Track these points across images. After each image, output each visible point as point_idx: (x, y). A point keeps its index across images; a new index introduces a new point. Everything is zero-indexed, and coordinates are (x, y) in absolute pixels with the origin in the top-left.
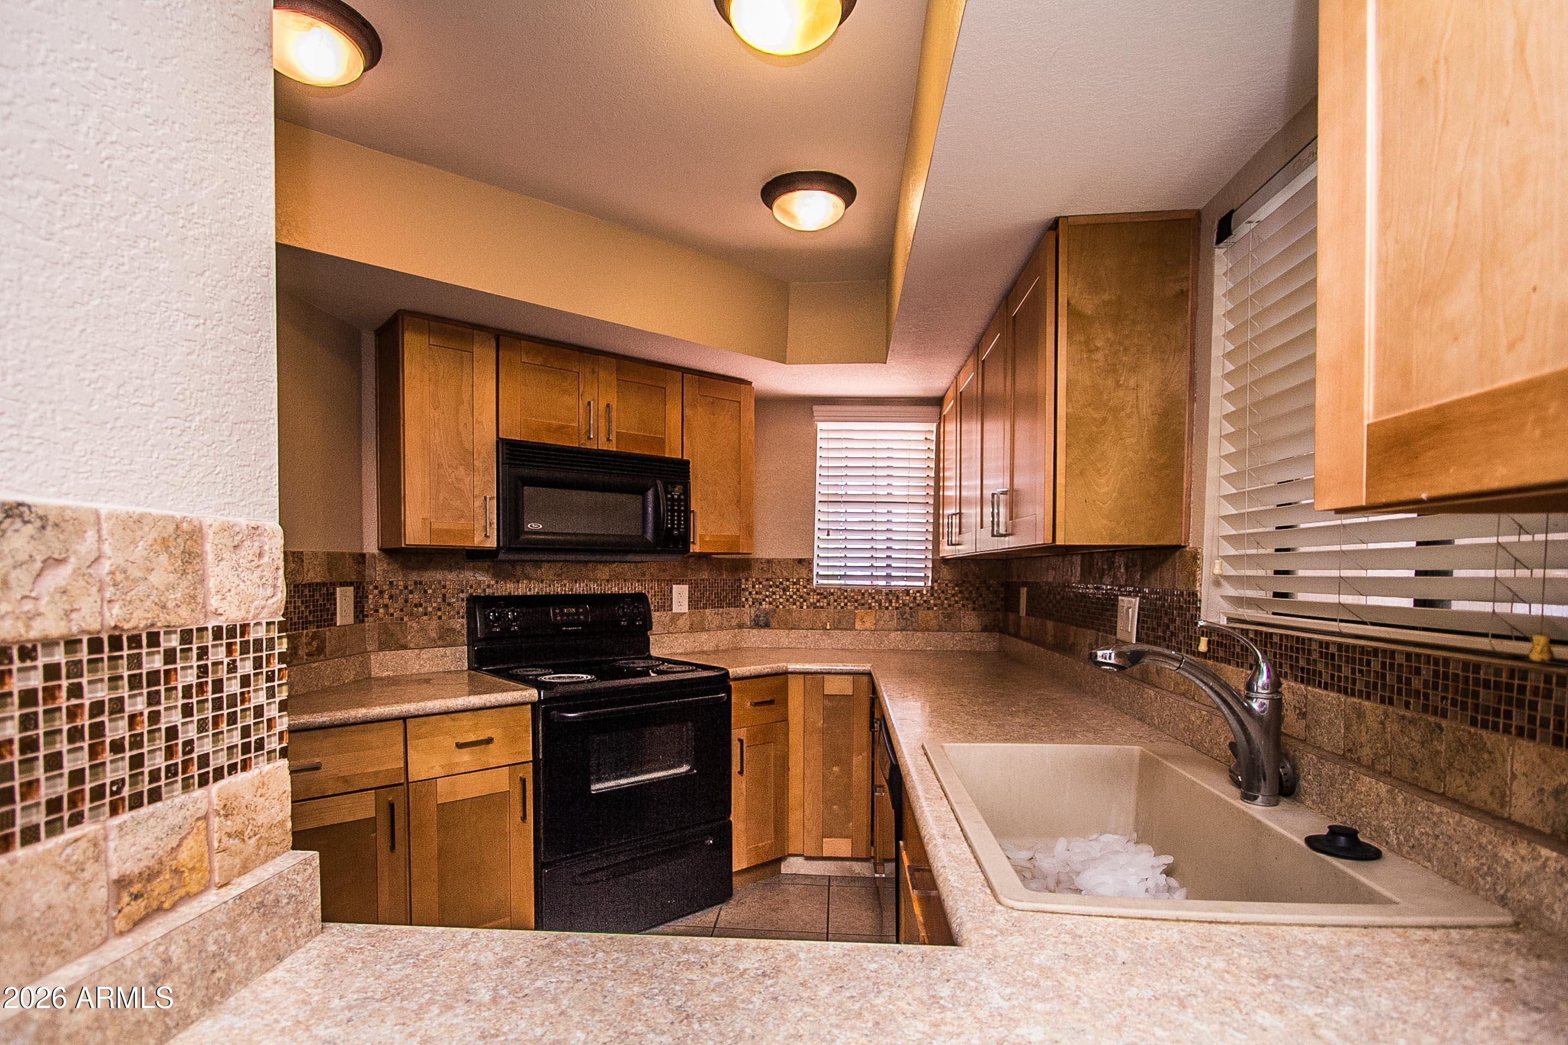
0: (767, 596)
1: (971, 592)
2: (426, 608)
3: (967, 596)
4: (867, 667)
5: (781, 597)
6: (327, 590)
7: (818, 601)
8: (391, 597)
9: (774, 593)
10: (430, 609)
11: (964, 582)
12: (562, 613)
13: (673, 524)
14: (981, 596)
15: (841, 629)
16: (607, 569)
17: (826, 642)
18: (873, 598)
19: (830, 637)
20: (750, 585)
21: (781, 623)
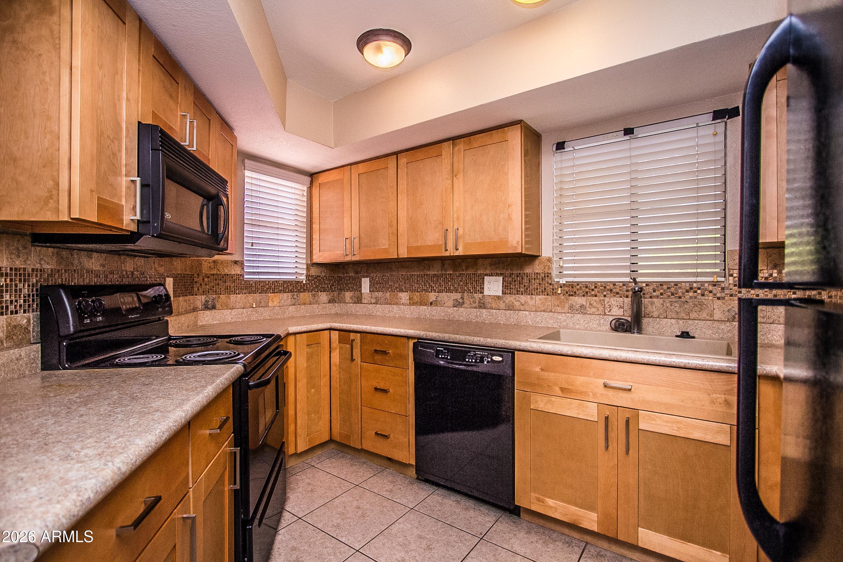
0: (213, 287)
9: (218, 284)
11: (319, 276)
15: (261, 307)
17: (254, 316)
19: (257, 312)
20: (201, 278)
21: (223, 305)
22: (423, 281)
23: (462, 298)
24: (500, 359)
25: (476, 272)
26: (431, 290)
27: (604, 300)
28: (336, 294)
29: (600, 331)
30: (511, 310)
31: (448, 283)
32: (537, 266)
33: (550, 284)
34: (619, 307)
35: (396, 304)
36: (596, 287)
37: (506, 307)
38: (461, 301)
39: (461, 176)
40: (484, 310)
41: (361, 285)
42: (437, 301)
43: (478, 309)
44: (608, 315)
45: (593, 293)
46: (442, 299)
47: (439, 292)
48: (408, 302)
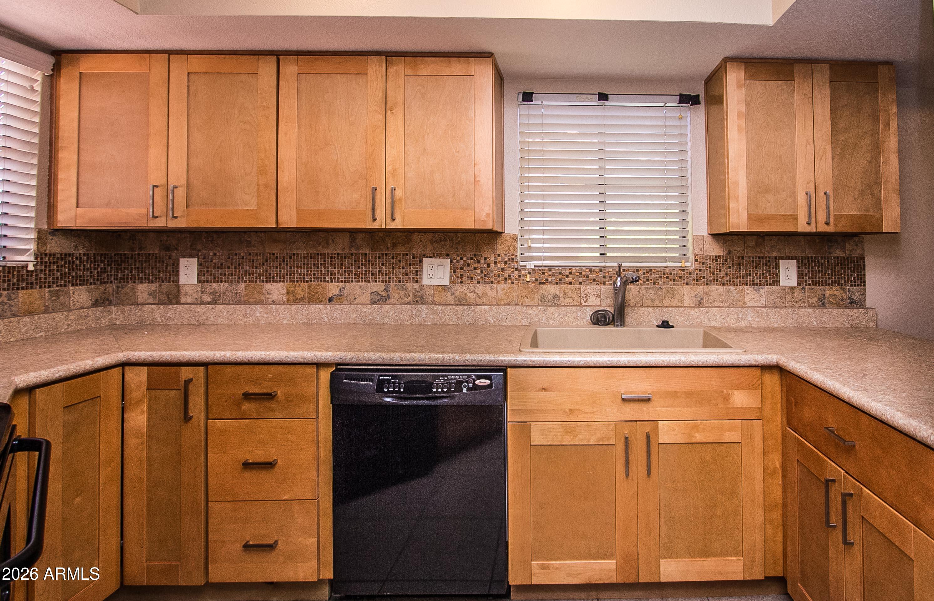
22: (314, 264)
23: (386, 289)
24: (488, 382)
25: (410, 251)
26: (331, 278)
27: (580, 288)
28: (111, 288)
29: (577, 326)
30: (464, 305)
31: (362, 268)
32: (499, 246)
33: (516, 269)
34: (596, 295)
35: (260, 302)
36: (570, 273)
37: (455, 301)
38: (384, 294)
39: (399, 111)
40: (424, 307)
41: (178, 271)
42: (341, 295)
43: (413, 306)
44: (585, 306)
45: (567, 279)
46: (351, 291)
47: (345, 282)
48: (285, 298)
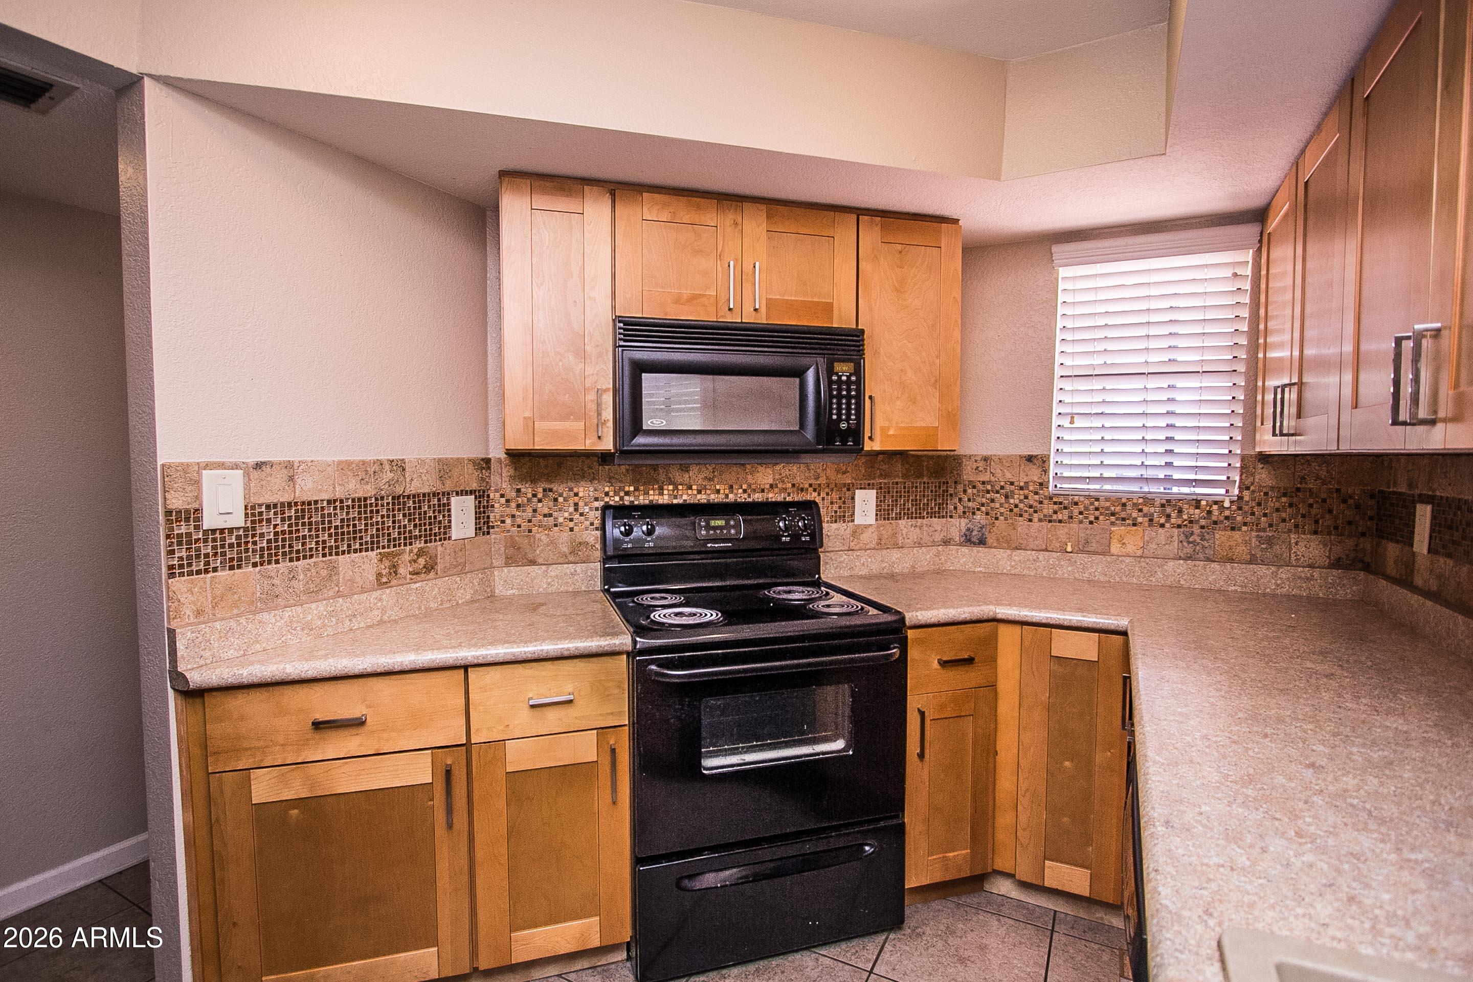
0: (983, 505)
1: (1311, 506)
2: (556, 519)
3: (1303, 511)
4: (1122, 622)
5: (1001, 505)
6: (439, 500)
7: (1055, 512)
8: (518, 506)
9: (993, 501)
10: (561, 520)
11: (1298, 490)
12: (708, 527)
13: (839, 414)
14: (1330, 511)
15: (1089, 552)
16: (770, 471)
17: (1065, 570)
18: (1140, 510)
19: (1071, 563)
20: (960, 488)
21: (1001, 540)
41: (1414, 527)
